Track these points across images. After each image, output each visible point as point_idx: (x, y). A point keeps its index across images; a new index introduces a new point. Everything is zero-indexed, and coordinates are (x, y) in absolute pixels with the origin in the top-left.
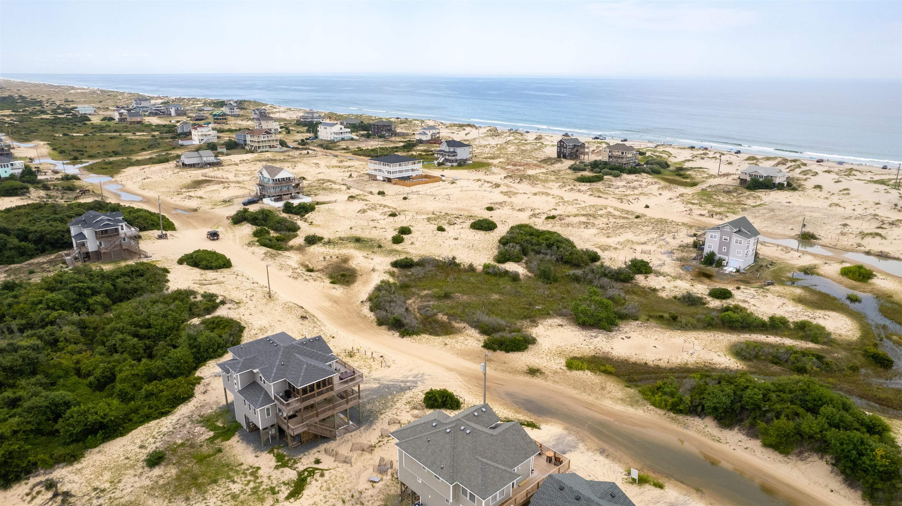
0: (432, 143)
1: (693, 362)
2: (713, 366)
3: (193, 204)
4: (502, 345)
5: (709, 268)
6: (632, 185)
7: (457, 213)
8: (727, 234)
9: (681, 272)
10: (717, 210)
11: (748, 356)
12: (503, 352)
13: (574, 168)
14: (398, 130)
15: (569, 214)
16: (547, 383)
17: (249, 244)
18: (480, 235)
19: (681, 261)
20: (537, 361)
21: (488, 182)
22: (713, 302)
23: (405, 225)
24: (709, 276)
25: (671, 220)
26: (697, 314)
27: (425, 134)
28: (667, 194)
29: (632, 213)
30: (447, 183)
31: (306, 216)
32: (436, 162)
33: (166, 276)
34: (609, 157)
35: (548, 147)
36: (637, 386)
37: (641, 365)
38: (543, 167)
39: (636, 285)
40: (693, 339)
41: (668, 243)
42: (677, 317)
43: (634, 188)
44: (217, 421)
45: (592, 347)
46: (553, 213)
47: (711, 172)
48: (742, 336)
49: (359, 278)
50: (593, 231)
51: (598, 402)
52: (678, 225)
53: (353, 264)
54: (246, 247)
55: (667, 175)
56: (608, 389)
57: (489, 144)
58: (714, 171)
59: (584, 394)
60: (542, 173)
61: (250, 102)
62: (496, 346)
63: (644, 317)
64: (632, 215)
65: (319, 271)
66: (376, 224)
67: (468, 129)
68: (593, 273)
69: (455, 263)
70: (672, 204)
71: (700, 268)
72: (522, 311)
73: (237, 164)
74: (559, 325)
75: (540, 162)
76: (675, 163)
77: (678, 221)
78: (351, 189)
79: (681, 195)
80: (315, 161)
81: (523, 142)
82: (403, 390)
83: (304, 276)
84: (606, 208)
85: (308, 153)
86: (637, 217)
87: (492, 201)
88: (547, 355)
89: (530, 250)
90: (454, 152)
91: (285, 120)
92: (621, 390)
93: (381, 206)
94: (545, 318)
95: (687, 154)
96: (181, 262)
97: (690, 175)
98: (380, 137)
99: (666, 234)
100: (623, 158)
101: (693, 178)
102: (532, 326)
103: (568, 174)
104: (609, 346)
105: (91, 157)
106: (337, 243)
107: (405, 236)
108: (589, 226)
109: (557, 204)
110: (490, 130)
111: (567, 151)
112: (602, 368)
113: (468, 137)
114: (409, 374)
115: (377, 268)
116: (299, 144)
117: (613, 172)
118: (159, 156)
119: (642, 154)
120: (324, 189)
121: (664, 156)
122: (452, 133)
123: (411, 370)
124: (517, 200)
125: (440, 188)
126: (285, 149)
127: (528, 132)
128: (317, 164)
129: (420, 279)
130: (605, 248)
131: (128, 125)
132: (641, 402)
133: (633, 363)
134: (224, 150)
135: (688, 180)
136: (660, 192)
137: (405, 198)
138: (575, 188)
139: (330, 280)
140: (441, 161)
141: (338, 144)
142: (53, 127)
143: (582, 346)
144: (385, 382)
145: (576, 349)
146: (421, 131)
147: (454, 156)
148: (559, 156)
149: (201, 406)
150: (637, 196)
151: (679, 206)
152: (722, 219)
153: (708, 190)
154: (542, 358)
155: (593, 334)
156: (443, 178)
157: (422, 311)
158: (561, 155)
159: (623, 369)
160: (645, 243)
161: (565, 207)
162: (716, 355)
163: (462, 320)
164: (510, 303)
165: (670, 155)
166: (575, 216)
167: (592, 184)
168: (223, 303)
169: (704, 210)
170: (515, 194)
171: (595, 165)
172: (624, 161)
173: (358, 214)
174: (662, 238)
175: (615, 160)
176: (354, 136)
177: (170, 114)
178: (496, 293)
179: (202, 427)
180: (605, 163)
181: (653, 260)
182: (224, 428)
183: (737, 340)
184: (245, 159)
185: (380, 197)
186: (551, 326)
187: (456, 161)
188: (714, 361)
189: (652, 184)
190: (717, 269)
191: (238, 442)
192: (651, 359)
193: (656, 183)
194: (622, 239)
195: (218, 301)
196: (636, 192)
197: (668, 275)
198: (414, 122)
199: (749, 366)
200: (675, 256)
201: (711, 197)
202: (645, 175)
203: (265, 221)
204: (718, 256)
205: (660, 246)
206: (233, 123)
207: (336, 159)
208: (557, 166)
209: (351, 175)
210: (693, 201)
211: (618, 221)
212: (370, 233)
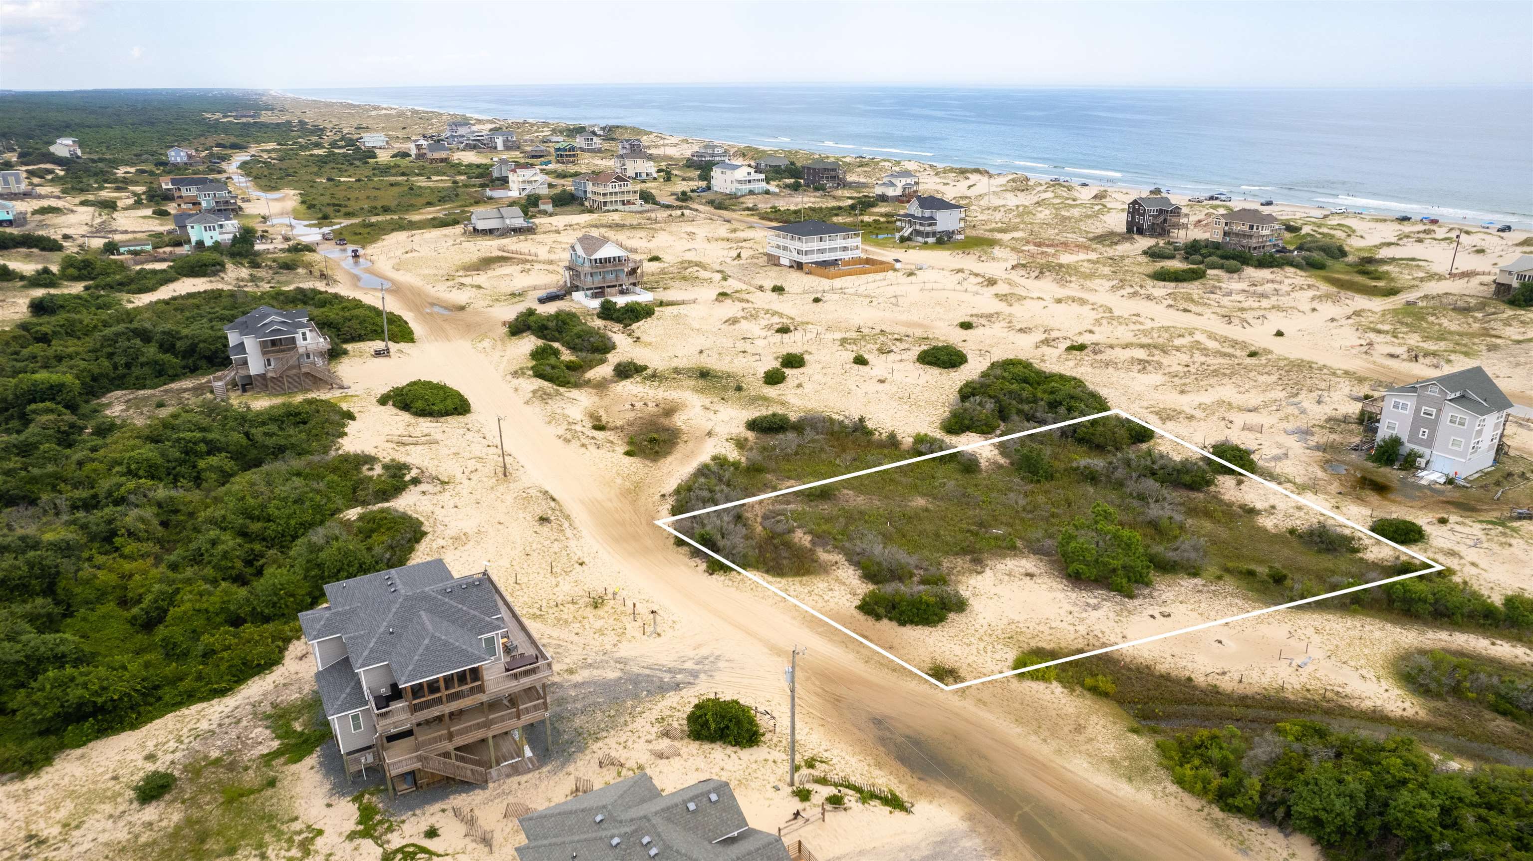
0: (902, 202)
1: (1298, 687)
2: (1344, 702)
3: (460, 297)
4: (894, 607)
5: (1385, 470)
6: (1259, 289)
7: (903, 330)
8: (1431, 401)
9: (1320, 474)
10: (1431, 346)
11: (1433, 686)
12: (894, 624)
13: (1153, 254)
14: (850, 178)
15: (1115, 342)
16: (963, 703)
17: (516, 372)
18: (933, 374)
19: (1325, 451)
20: (957, 650)
21: (977, 275)
22: (1375, 549)
23: (795, 350)
24: (1381, 489)
25: (1321, 363)
26: (1333, 572)
27: (892, 184)
28: (1328, 309)
29: (1244, 345)
30: (899, 274)
31: (635, 326)
32: (897, 235)
33: (344, 425)
34: (1225, 234)
35: (1113, 213)
36: (1154, 731)
37: (1177, 681)
38: (1094, 250)
39: (1216, 498)
40: (1310, 631)
41: (1303, 412)
42: (1285, 577)
43: (1263, 296)
44: (296, 719)
45: (1083, 630)
46: (1086, 339)
47: (1435, 268)
48: (1430, 634)
49: (681, 447)
50: (1155, 378)
51: (1059, 761)
52: (1334, 374)
53: (679, 420)
54: (509, 377)
55: (1338, 272)
56: (1090, 731)
57: (1004, 206)
58: (1441, 265)
59: (1034, 738)
60: (1089, 261)
61: (626, 128)
62: (881, 611)
63: (1214, 570)
64: (1242, 349)
65: (615, 429)
66: (747, 346)
67: (974, 177)
68: (1129, 466)
69: (865, 428)
70: (1333, 331)
71: (1363, 470)
72: (960, 536)
73: (558, 232)
74: (1027, 575)
75: (1091, 240)
76: (1360, 250)
77: (1335, 365)
78: (730, 280)
79: (1357, 313)
80: (690, 229)
81: (1070, 202)
82: (663, 689)
83: (582, 438)
84: (1191, 334)
85: (683, 214)
86: (1252, 354)
87: (975, 312)
88: (981, 639)
89: (1014, 411)
90: (932, 218)
91: (671, 158)
92: (1117, 738)
93: (767, 312)
94: (1004, 557)
95: (1390, 232)
96: (383, 401)
97: (1387, 272)
98: (816, 189)
99: (1304, 393)
100: (1251, 236)
101: (1392, 280)
102: (971, 572)
103: (1140, 264)
104: (1118, 630)
105: (348, 215)
106: (667, 379)
107: (788, 371)
108: (1150, 368)
109: (1098, 322)
110: (1014, 180)
111: (1146, 222)
112: (1089, 681)
113: (972, 193)
114: (691, 654)
115: (717, 430)
116: (678, 199)
117: (1227, 263)
118: (450, 214)
119: (1290, 228)
120: (684, 278)
121: (1339, 234)
122: (945, 184)
123: (698, 646)
124: (1021, 312)
125: (885, 283)
126: (648, 207)
127: (1085, 185)
128: (691, 234)
129: (787, 458)
130: (1166, 416)
131: (427, 164)
132: (1152, 773)
133: (1162, 676)
134: (549, 208)
135: (1381, 284)
136: (1315, 304)
137: (817, 300)
138: (1142, 291)
139: (626, 448)
140: (906, 235)
141: (742, 200)
142: (320, 167)
143: (1062, 625)
144: (636, 670)
145: (1047, 631)
146: (885, 180)
147: (930, 225)
148: (1130, 230)
149: (284, 685)
150: (1261, 313)
151: (1349, 336)
152: (1436, 367)
153: (1420, 304)
154: (969, 645)
155: (1093, 601)
156: (898, 265)
157: (768, 523)
158: (1134, 228)
159: (1137, 688)
160: (1255, 410)
161: (1111, 328)
162: (1356, 675)
163: (836, 547)
164: (943, 518)
165: (1351, 232)
166: (1126, 346)
167: (1180, 284)
168: (415, 481)
169: (1400, 345)
170: (1021, 298)
171: (1193, 249)
172: (1254, 242)
173: (724, 327)
174: (1295, 400)
175: (1235, 240)
176: (773, 187)
177: (496, 148)
178: (923, 495)
179: (267, 727)
180: (1217, 246)
181: (1266, 444)
182: (302, 734)
183: (1416, 643)
184: (574, 222)
185: (774, 295)
186: (1009, 575)
187: (934, 234)
188: (1348, 690)
189: (1301, 289)
190: (1402, 474)
191: (312, 768)
192: (1203, 670)
193: (1309, 287)
194: (1207, 398)
195: (407, 478)
196: (1265, 303)
197: (1290, 481)
198: (883, 163)
199: (1435, 711)
200: (1313, 441)
201: (1423, 319)
202: (1292, 270)
203: (560, 332)
204: (1408, 446)
205: (1286, 418)
206: (586, 163)
207: (728, 225)
208: (1124, 248)
209: (739, 256)
210: (1380, 327)
211: (1210, 360)
212: (732, 362)
